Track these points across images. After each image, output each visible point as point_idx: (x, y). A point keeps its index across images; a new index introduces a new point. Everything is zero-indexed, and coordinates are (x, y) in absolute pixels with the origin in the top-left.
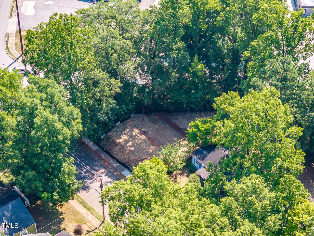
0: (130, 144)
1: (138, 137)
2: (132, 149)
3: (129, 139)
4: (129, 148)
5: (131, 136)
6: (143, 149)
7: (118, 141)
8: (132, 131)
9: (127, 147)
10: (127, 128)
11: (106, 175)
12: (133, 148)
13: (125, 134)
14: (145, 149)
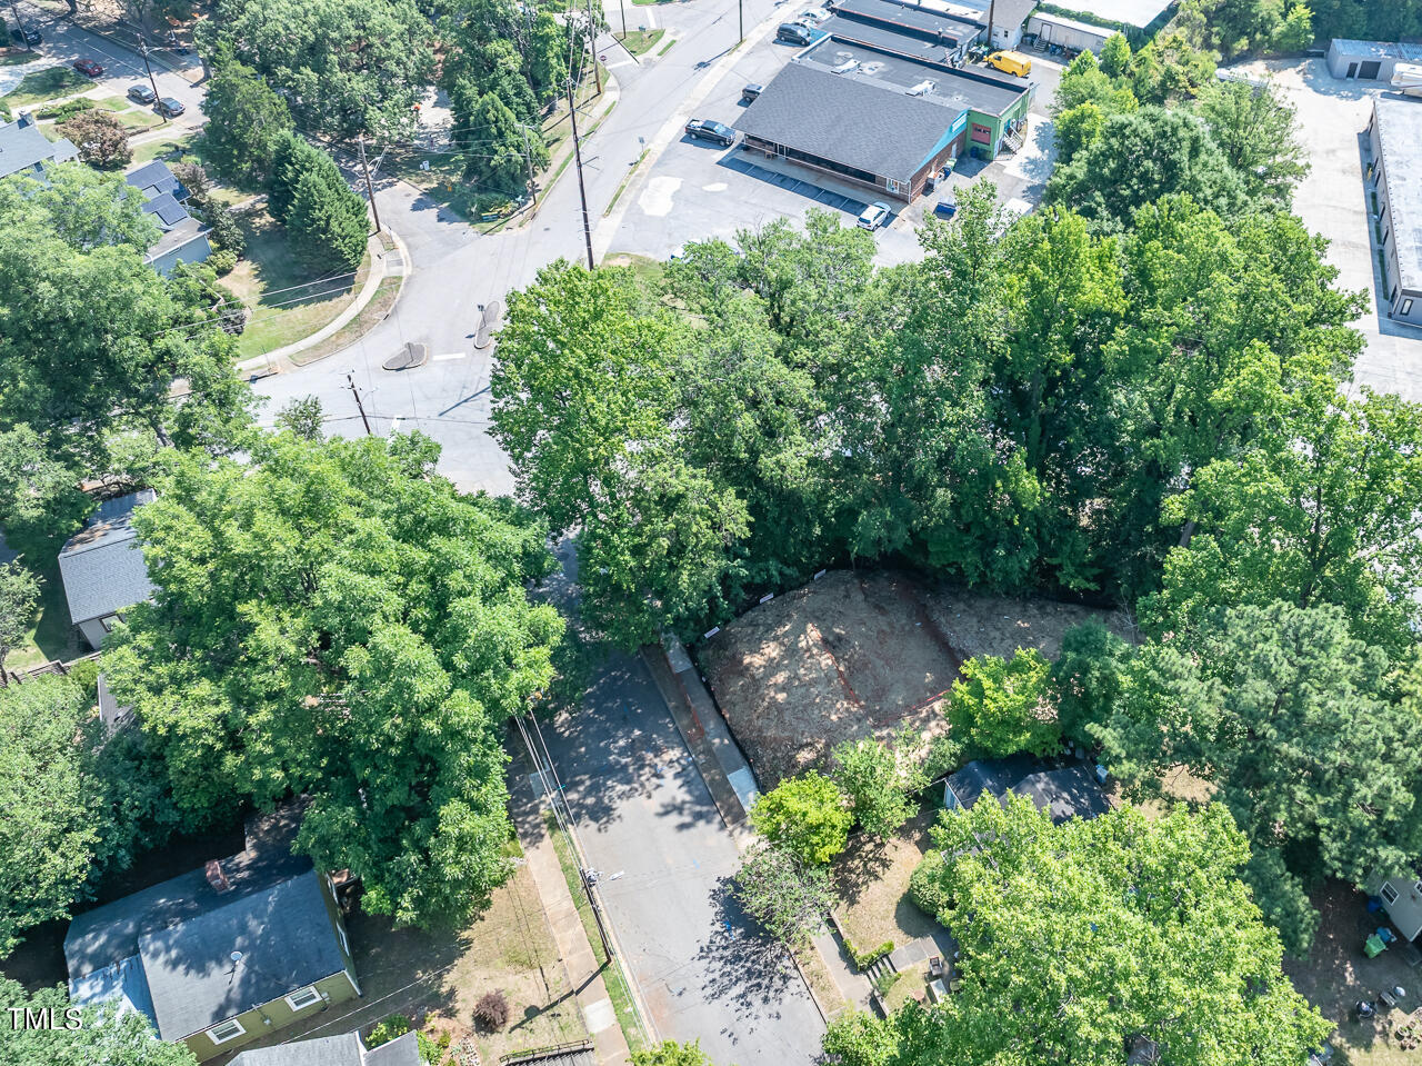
0: (781, 678)
1: (811, 656)
2: (781, 697)
3: (783, 658)
4: (772, 694)
5: (792, 652)
6: (813, 703)
7: (747, 660)
8: (800, 630)
9: (768, 687)
10: (789, 616)
11: (677, 776)
12: (785, 695)
13: (776, 638)
14: (819, 706)
